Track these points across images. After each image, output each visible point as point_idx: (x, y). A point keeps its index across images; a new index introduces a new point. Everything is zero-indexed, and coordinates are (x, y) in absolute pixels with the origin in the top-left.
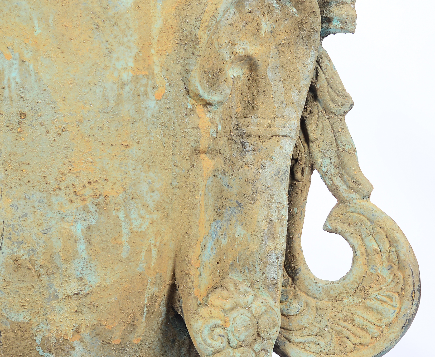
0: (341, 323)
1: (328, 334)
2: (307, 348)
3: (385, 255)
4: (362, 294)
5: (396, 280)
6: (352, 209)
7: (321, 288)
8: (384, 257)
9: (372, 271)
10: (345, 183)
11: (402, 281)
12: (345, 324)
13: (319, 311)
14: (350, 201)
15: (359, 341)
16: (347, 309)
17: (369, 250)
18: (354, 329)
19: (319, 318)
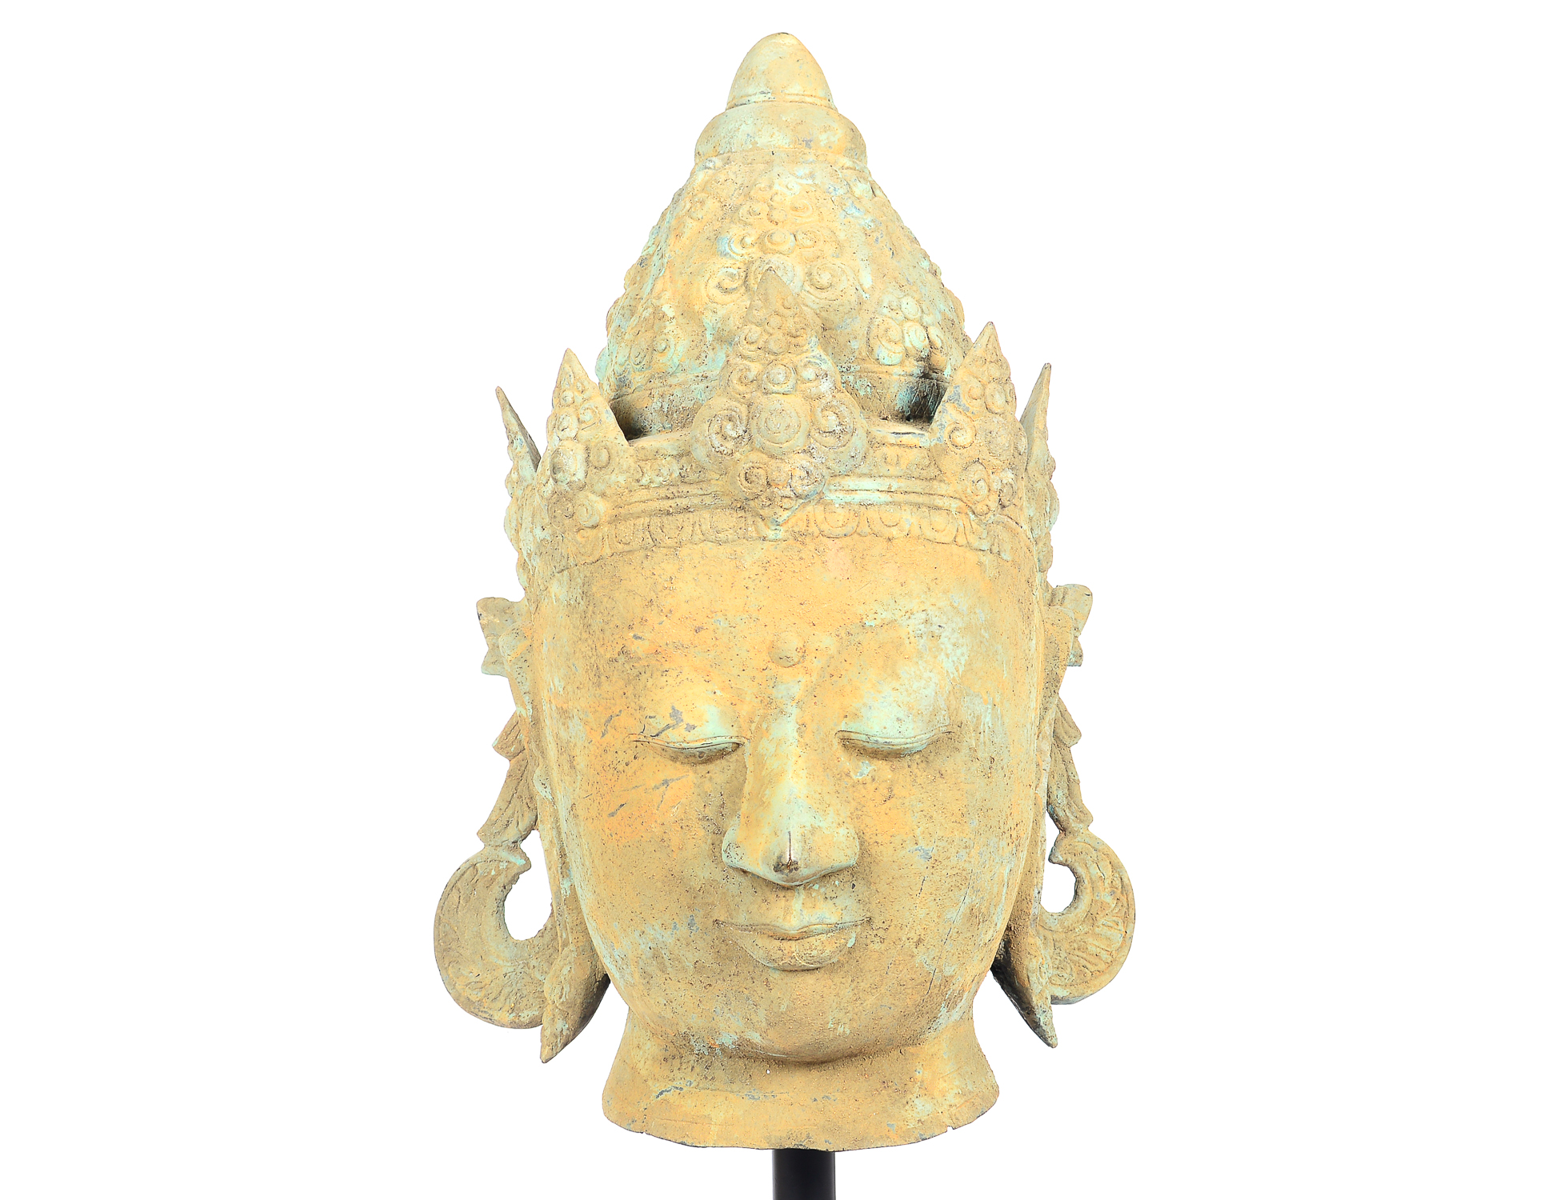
0: (1077, 952)
1: (1068, 965)
2: (1053, 982)
3: (1108, 881)
4: (1091, 921)
5: (1120, 904)
6: (1079, 839)
7: (1056, 921)
8: (1106, 884)
9: (1097, 898)
10: (1072, 813)
11: (1125, 905)
12: (1080, 954)
13: (1056, 943)
14: (1078, 831)
15: (1096, 968)
16: (1079, 938)
17: (1094, 878)
18: (1088, 958)
19: (1058, 950)
